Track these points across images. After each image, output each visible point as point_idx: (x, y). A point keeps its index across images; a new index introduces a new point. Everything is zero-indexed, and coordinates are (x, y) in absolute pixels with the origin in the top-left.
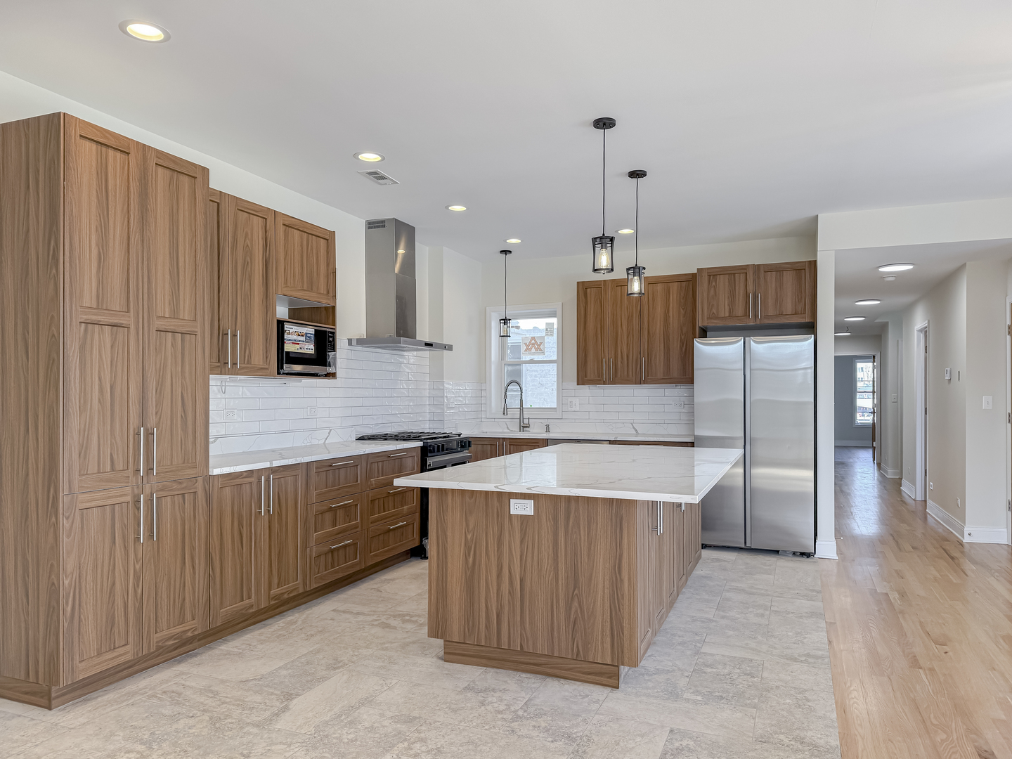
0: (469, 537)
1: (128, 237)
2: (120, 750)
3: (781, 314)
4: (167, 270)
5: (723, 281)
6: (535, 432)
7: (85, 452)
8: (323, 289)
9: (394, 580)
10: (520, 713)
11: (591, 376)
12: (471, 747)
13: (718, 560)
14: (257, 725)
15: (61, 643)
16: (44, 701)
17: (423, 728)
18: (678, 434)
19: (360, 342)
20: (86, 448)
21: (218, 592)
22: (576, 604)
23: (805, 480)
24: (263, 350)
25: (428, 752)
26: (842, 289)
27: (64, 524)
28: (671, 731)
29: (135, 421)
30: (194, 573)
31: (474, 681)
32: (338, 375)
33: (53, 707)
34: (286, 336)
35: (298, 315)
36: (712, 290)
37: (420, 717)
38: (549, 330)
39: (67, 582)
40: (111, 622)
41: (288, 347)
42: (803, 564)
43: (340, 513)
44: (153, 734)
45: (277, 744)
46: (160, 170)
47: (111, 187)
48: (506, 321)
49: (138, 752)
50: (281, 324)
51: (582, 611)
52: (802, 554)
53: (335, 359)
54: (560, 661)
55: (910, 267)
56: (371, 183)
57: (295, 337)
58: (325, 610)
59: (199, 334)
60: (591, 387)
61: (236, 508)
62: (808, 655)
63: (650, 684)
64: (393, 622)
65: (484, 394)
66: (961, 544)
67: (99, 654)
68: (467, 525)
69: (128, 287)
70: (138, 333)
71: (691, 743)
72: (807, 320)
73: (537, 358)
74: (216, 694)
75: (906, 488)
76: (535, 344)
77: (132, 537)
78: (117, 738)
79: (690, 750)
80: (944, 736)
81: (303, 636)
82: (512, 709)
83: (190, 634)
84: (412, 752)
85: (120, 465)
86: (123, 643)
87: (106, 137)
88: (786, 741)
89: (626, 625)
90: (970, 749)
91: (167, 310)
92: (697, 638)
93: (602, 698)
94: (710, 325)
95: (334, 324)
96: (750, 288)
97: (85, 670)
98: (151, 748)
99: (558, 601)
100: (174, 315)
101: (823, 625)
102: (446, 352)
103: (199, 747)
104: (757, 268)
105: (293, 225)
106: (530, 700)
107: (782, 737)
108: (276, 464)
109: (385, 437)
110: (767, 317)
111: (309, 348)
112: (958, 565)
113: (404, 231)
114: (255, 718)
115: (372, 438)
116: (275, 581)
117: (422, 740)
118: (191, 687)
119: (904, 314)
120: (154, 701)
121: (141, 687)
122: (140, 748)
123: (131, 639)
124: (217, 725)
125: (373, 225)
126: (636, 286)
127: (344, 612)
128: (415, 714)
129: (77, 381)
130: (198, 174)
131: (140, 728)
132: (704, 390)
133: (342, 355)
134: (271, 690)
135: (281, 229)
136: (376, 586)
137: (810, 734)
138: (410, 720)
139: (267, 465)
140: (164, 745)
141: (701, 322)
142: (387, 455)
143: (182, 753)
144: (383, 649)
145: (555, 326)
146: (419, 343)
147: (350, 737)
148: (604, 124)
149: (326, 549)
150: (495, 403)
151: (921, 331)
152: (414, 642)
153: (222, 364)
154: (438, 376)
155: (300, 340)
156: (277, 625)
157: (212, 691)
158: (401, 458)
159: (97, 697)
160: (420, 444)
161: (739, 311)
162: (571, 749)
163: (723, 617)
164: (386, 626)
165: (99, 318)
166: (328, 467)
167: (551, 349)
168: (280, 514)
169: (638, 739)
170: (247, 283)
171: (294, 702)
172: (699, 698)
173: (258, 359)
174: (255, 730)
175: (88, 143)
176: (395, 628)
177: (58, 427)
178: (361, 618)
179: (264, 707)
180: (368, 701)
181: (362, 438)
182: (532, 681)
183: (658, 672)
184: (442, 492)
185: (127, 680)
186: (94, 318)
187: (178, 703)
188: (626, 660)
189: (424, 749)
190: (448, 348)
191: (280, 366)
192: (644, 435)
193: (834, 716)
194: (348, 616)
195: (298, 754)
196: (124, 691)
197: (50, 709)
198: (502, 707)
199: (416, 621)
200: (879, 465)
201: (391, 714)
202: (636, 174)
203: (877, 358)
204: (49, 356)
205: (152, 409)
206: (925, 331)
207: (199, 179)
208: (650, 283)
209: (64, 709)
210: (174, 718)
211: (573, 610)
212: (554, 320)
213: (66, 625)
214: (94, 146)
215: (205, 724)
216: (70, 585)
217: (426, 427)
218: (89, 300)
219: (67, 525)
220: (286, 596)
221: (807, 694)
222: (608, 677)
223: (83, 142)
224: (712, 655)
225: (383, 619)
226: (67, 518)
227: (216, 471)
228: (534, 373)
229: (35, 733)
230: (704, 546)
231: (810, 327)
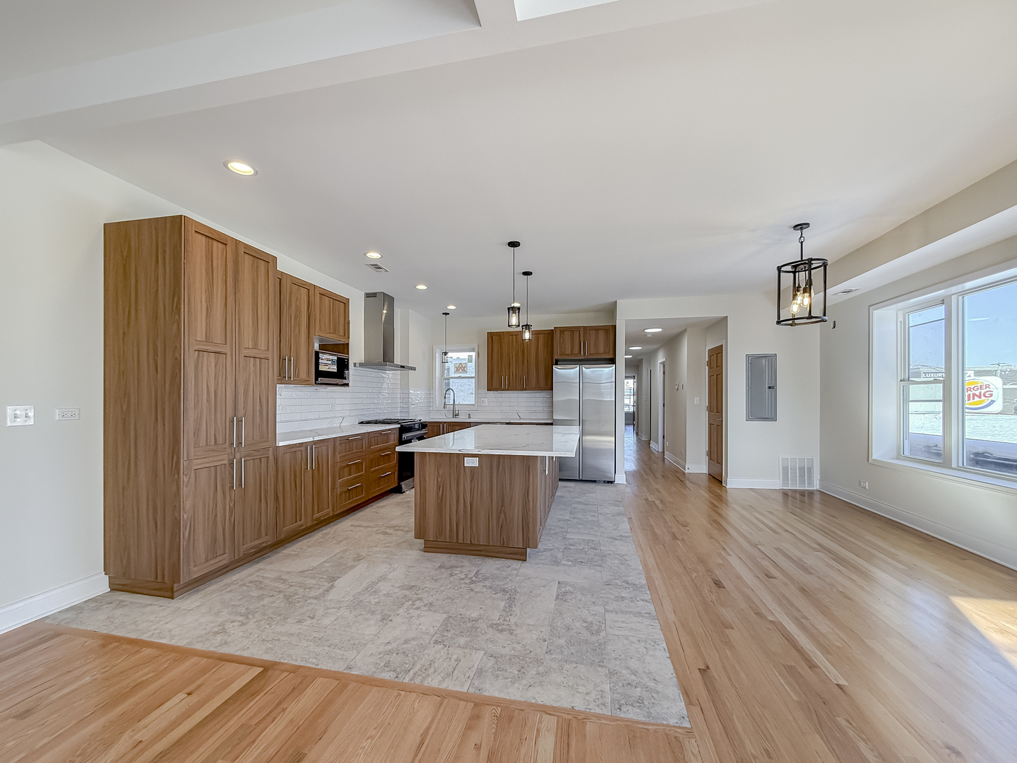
0: (439, 480)
1: (226, 297)
2: (227, 621)
3: (598, 353)
4: (251, 319)
5: (567, 334)
6: (462, 418)
7: (198, 433)
8: (342, 333)
9: (384, 506)
10: (474, 579)
11: (495, 385)
12: (449, 601)
13: (566, 487)
14: (316, 598)
15: (182, 556)
16: (169, 594)
17: (419, 592)
18: (543, 418)
19: (361, 365)
20: (199, 430)
21: (282, 517)
22: (503, 515)
23: (610, 442)
24: (306, 369)
25: (425, 606)
26: (630, 341)
27: (184, 479)
28: (559, 583)
29: (230, 413)
30: (267, 506)
31: (443, 562)
32: (350, 385)
33: (175, 596)
34: (320, 361)
35: (325, 348)
36: (562, 339)
37: (416, 586)
38: (470, 361)
39: (185, 516)
40: (215, 541)
41: (322, 368)
42: (608, 488)
43: (353, 468)
44: (248, 609)
45: (330, 609)
46: (246, 256)
47: (215, 265)
48: (446, 353)
49: (239, 621)
50: (317, 354)
51: (506, 519)
52: (608, 482)
53: (348, 375)
54: (493, 548)
55: (661, 330)
56: (372, 270)
57: (325, 362)
58: (346, 524)
59: (270, 360)
60: (495, 392)
61: (292, 467)
62: (621, 536)
63: (543, 557)
64: (389, 531)
65: (431, 396)
66: (684, 474)
67: (207, 560)
68: (438, 473)
69: (226, 329)
70: (232, 359)
71: (571, 588)
72: (611, 357)
73: (462, 375)
74: (285, 581)
75: (653, 445)
76: (461, 368)
77: (228, 486)
78: (223, 613)
79: (571, 593)
80: (696, 574)
81: (335, 541)
82: (469, 577)
83: (264, 545)
84: (415, 607)
85: (220, 440)
86: (222, 552)
87: (212, 233)
88: (620, 583)
89: (531, 526)
90: (709, 580)
91: (251, 344)
92: (563, 530)
93: (518, 567)
94: (561, 358)
95: (348, 354)
96: (582, 339)
97: (197, 572)
98: (247, 618)
99: (492, 514)
100: (255, 347)
101: (626, 519)
102: (411, 372)
103: (280, 615)
104: (585, 328)
105: (324, 294)
106: (478, 571)
107: (617, 581)
108: (316, 439)
109: (376, 422)
110: (591, 354)
111: (334, 368)
112: (685, 484)
113: (388, 300)
114: (313, 594)
115: (369, 422)
116: (316, 509)
117: (420, 599)
118: (268, 578)
119: (651, 355)
120: (245, 588)
121: (234, 579)
122: (240, 618)
123: (227, 551)
124: (290, 600)
125: (368, 295)
126: (527, 335)
127: (358, 526)
128: (413, 584)
129: (193, 388)
130: (270, 261)
131: (238, 606)
132: (559, 395)
133: (352, 372)
134: (321, 576)
135: (318, 296)
136: (375, 510)
137: (631, 578)
138: (411, 588)
139: (311, 439)
140: (256, 615)
141: (556, 357)
142: (380, 432)
143: (270, 619)
144: (386, 547)
145: (474, 357)
146: (397, 366)
147: (376, 600)
148: (514, 244)
149: (346, 489)
150: (438, 402)
151: (661, 363)
152: (404, 542)
153: (283, 378)
154: (405, 386)
155: (328, 363)
156: (317, 536)
157: (283, 580)
158: (387, 434)
159: (205, 588)
160: (399, 426)
161: (576, 351)
162: (506, 597)
163: (574, 518)
164: (385, 533)
165: (207, 348)
166: (346, 440)
167: (471, 370)
168: (318, 469)
169: (542, 588)
170: (297, 328)
171: (337, 582)
172: (570, 563)
173: (303, 375)
174: (315, 601)
175: (200, 236)
176: (391, 534)
177: (180, 417)
178: (369, 529)
179: (318, 587)
180: (383, 578)
181: (362, 423)
182: (478, 560)
183: (546, 550)
184: (423, 454)
185: (223, 576)
186: (204, 347)
187: (261, 588)
188: (531, 545)
189: (422, 604)
190: (414, 369)
191: (316, 379)
192: (524, 419)
193: (641, 568)
194: (361, 528)
195: (345, 613)
196: (222, 583)
197: (173, 599)
198: (463, 576)
199: (403, 530)
200: (637, 434)
201: (398, 585)
202: (527, 274)
203: (636, 377)
204: (173, 371)
205: (241, 406)
206: (663, 364)
207: (271, 264)
208: (536, 334)
209: (182, 598)
210: (260, 598)
211: (501, 520)
212: (473, 354)
213: (185, 544)
214: (204, 238)
215: (281, 600)
216: (188, 517)
217: (398, 416)
218: (200, 336)
219: (186, 480)
220: (322, 518)
221: (625, 557)
222: (521, 556)
223: (197, 235)
224: (572, 539)
225: (383, 529)
226: (186, 475)
227: (281, 444)
228: (457, 384)
229: (165, 615)
230: (560, 480)
231: (612, 361)
